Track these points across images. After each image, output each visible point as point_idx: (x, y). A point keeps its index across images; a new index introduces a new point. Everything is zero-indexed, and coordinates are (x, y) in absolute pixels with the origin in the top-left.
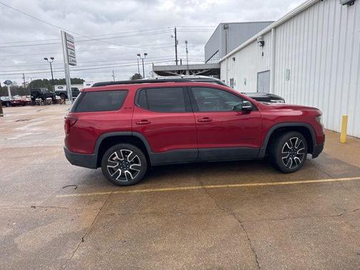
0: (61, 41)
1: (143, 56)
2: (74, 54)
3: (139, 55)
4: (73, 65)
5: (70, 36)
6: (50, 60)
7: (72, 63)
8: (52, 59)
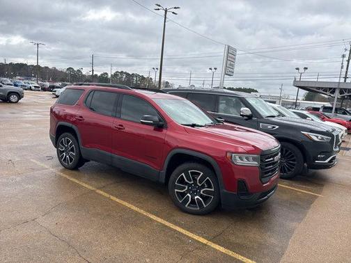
0: (223, 54)
1: (302, 70)
2: (233, 65)
3: (298, 69)
4: (230, 75)
5: (232, 49)
6: (214, 70)
7: (229, 73)
8: (215, 69)
